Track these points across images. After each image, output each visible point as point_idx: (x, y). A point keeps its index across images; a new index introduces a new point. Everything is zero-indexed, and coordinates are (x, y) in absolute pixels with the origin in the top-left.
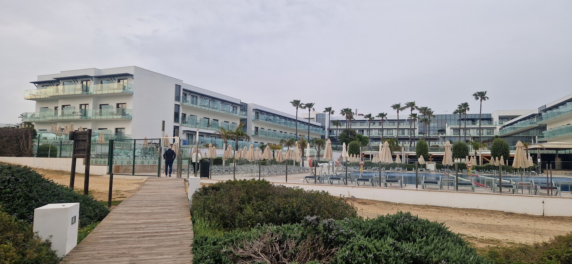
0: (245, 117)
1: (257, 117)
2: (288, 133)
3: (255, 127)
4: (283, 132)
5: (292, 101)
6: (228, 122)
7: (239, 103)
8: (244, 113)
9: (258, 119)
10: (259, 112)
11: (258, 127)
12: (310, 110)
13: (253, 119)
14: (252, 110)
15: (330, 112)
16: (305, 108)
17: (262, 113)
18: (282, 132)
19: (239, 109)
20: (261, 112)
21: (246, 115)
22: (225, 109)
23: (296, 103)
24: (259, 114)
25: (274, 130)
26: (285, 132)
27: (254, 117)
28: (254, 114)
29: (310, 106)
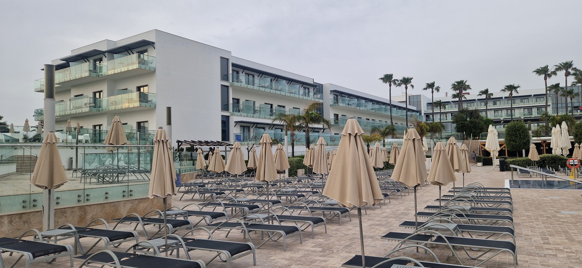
0: (321, 101)
1: (336, 100)
2: (377, 120)
3: (334, 114)
4: (371, 120)
5: (383, 77)
6: (299, 109)
7: (312, 83)
8: (319, 96)
9: (337, 103)
10: (339, 94)
11: (338, 115)
12: (406, 88)
13: (331, 103)
14: (330, 92)
15: (433, 89)
16: (399, 85)
17: (343, 95)
18: (369, 119)
19: (311, 90)
20: (342, 93)
21: (322, 98)
22: (293, 91)
23: (388, 78)
24: (339, 97)
25: (358, 118)
27: (332, 101)
28: (331, 97)
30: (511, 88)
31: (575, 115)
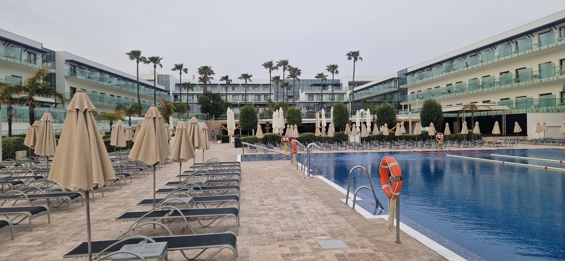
0: (52, 71)
1: (73, 72)
2: (123, 97)
3: (71, 87)
4: (116, 96)
5: (129, 52)
6: (20, 77)
7: (41, 48)
8: (50, 64)
9: (75, 75)
10: (77, 65)
11: (75, 88)
12: (155, 67)
13: (67, 75)
14: (65, 62)
15: (181, 71)
16: (148, 62)
17: (82, 67)
18: (113, 96)
19: (39, 56)
20: (81, 65)
21: (54, 67)
22: (12, 55)
23: (135, 55)
24: (77, 68)
25: (101, 93)
26: (118, 96)
27: (68, 72)
28: (67, 67)
29: (155, 60)
30: (246, 76)
31: (289, 102)
